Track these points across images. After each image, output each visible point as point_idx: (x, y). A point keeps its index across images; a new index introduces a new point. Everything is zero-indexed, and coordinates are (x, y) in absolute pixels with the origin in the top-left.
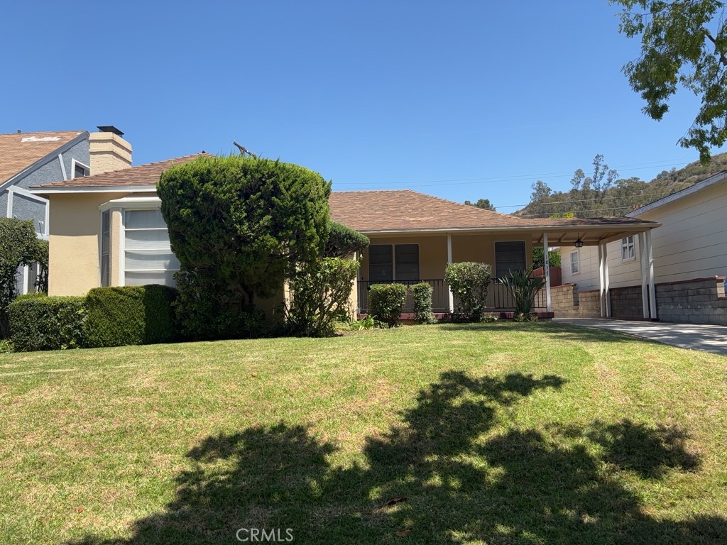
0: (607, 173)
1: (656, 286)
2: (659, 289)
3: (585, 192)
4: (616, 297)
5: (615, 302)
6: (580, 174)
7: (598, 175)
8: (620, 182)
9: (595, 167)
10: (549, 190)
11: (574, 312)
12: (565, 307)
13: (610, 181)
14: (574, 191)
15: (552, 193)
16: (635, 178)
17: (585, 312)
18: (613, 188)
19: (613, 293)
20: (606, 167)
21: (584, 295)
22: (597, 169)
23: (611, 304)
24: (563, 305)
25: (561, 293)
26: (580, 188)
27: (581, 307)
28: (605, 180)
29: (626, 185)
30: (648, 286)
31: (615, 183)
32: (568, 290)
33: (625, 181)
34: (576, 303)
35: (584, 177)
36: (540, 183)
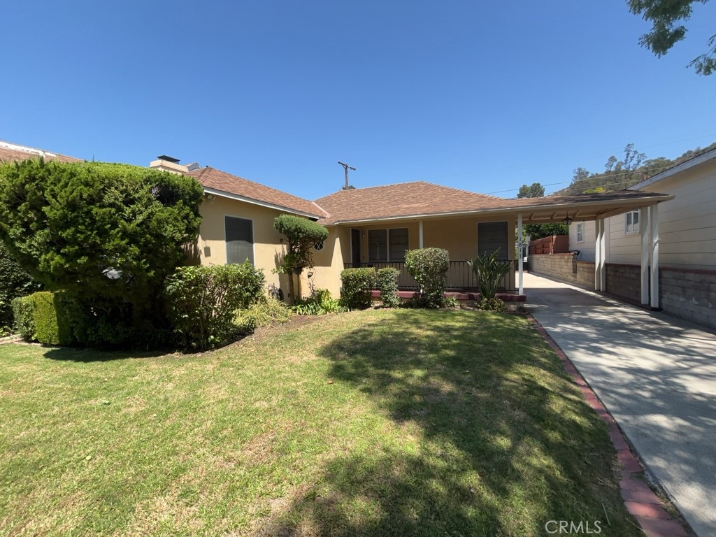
0: (636, 156)
1: (661, 270)
2: (665, 274)
3: (618, 171)
4: (611, 273)
5: (610, 278)
6: (613, 159)
7: (629, 159)
8: (649, 162)
9: (626, 153)
10: (588, 173)
11: (572, 278)
12: (566, 273)
13: (639, 161)
14: (608, 173)
15: (590, 175)
16: (662, 158)
17: (582, 280)
18: (642, 167)
19: (609, 268)
20: (636, 152)
21: (581, 265)
22: (628, 154)
23: (606, 279)
24: (564, 271)
25: (563, 260)
26: (613, 169)
27: (578, 276)
28: (635, 161)
29: (653, 164)
30: (649, 268)
31: (643, 163)
32: (568, 259)
33: (653, 161)
34: (575, 271)
35: (616, 161)
36: (580, 169)
